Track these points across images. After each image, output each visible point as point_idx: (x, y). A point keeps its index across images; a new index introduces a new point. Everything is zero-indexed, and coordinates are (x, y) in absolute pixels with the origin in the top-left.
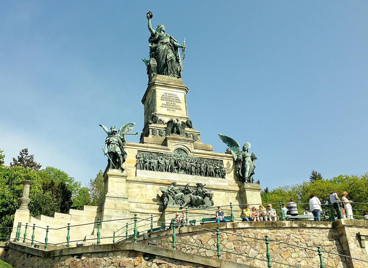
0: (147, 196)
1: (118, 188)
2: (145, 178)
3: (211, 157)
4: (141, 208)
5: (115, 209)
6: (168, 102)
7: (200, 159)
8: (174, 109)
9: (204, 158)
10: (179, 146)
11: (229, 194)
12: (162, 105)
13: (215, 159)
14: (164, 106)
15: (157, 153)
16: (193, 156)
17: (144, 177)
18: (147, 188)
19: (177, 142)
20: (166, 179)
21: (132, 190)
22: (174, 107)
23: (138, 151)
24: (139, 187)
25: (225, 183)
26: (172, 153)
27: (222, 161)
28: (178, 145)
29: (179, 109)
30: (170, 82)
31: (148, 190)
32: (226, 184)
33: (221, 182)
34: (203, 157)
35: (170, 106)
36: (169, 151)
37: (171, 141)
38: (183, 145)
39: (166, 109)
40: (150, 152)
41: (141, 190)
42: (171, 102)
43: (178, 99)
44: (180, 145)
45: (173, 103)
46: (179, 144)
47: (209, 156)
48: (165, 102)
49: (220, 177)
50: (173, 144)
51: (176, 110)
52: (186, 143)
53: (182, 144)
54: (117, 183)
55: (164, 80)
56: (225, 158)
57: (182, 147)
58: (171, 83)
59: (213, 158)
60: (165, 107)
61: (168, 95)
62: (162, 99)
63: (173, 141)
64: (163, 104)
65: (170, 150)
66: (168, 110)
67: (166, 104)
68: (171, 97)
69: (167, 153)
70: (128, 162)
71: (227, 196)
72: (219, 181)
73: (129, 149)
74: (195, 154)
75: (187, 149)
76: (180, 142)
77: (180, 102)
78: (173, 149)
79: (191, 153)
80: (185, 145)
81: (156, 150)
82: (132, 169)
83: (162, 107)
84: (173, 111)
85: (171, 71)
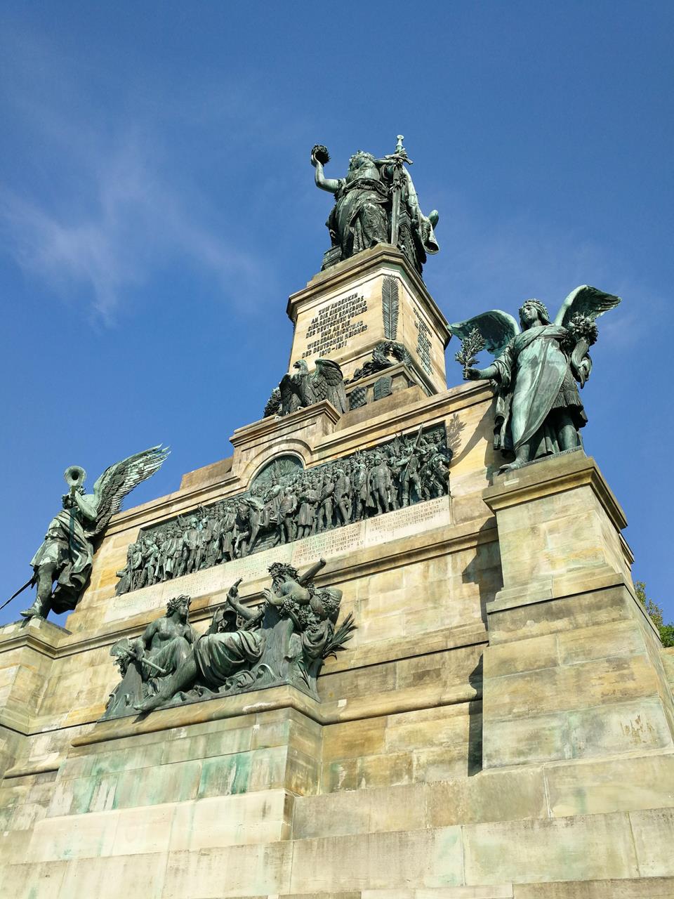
3: (391, 433)
6: (326, 330)
8: (343, 340)
9: (361, 451)
10: (275, 450)
11: (446, 565)
12: (306, 351)
14: (312, 349)
15: (197, 510)
16: (322, 462)
19: (265, 439)
21: (67, 683)
22: (344, 335)
23: (142, 529)
25: (437, 514)
27: (441, 424)
28: (270, 447)
29: (359, 332)
32: (441, 519)
33: (416, 518)
35: (332, 339)
36: (237, 486)
37: (247, 445)
38: (287, 441)
39: (317, 354)
42: (336, 326)
43: (360, 303)
44: (279, 444)
45: (341, 324)
46: (273, 442)
47: (383, 432)
48: (317, 337)
50: (253, 452)
51: (348, 339)
52: (298, 426)
53: (285, 438)
57: (284, 446)
59: (399, 435)
60: (316, 349)
61: (329, 311)
62: (311, 331)
63: (252, 443)
64: (309, 346)
65: (239, 480)
66: (323, 353)
67: (321, 338)
68: (340, 309)
69: (230, 495)
70: (102, 581)
71: (430, 580)
72: (404, 519)
73: (119, 535)
74: (329, 452)
75: (298, 447)
76: (277, 434)
77: (365, 310)
78: (253, 470)
79: (312, 453)
80: (294, 436)
81: (194, 501)
82: (104, 601)
83: (308, 354)
84: (339, 346)
85: (360, 241)
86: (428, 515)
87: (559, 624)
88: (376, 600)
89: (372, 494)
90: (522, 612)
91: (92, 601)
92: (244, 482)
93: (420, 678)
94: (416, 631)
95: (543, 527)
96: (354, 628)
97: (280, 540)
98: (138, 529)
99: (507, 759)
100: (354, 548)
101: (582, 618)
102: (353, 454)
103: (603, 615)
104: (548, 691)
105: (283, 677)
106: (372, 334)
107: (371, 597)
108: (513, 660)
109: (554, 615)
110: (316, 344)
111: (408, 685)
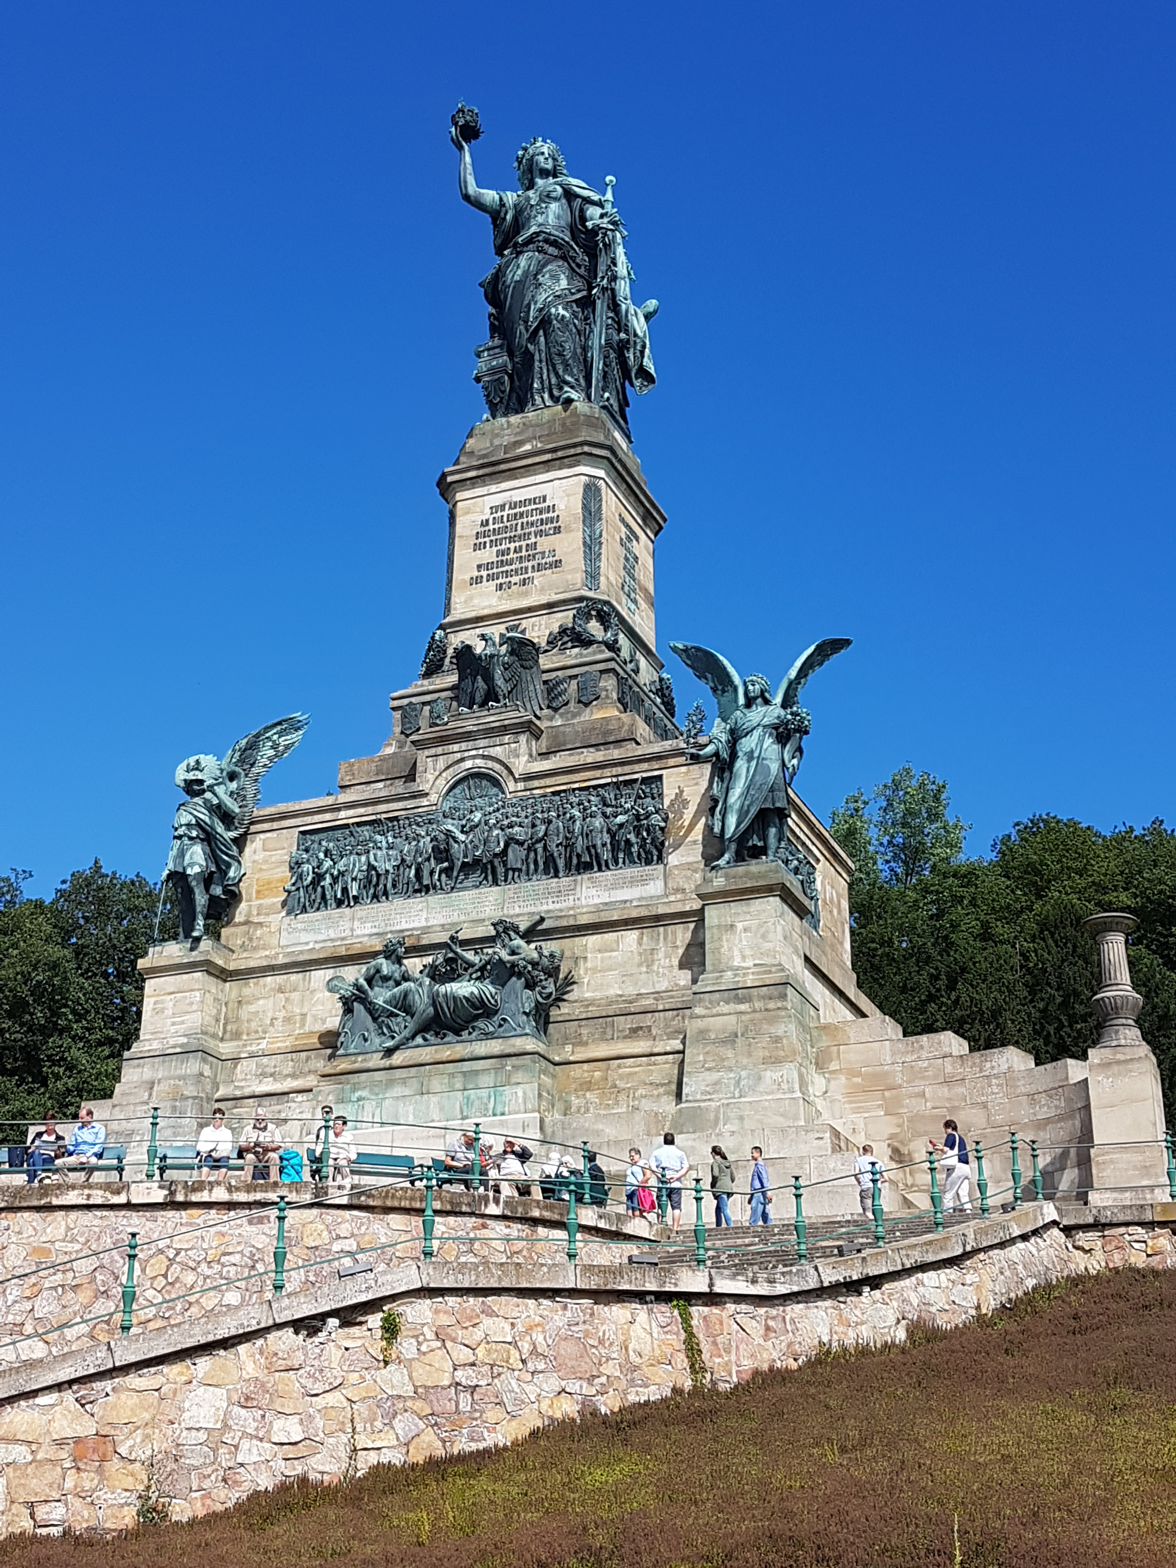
0: (308, 1021)
1: (175, 1015)
2: (311, 946)
3: (606, 777)
4: (272, 1075)
6: (503, 547)
7: (558, 798)
8: (530, 574)
9: (574, 790)
11: (659, 935)
12: (476, 574)
13: (621, 779)
14: (484, 573)
15: (374, 821)
16: (528, 793)
17: (307, 943)
18: (312, 984)
19: (456, 747)
20: (393, 929)
21: (252, 1008)
22: (530, 564)
23: (301, 832)
24: (281, 990)
25: (652, 882)
26: (434, 808)
27: (660, 777)
28: (462, 760)
29: (551, 567)
31: (311, 992)
32: (655, 888)
33: (633, 882)
34: (568, 786)
35: (513, 567)
36: (425, 802)
37: (433, 751)
38: (484, 757)
39: (493, 584)
40: (347, 826)
41: (287, 1000)
42: (517, 544)
43: (551, 515)
44: (474, 757)
45: (524, 543)
46: (466, 754)
47: (598, 773)
48: (489, 555)
49: (633, 862)
50: (441, 763)
51: (536, 574)
52: (498, 740)
53: (481, 752)
54: (172, 996)
55: (497, 442)
56: (672, 762)
57: (480, 762)
58: (528, 447)
59: (614, 780)
60: (490, 578)
61: (505, 513)
62: (480, 540)
63: (439, 750)
64: (479, 567)
65: (427, 794)
66: (500, 587)
67: (495, 559)
68: (522, 515)
69: (416, 811)
70: (258, 892)
71: (644, 947)
72: (621, 881)
73: (268, 835)
74: (536, 783)
75: (498, 767)
76: (471, 744)
77: (557, 530)
78: (442, 785)
79: (516, 780)
80: (492, 752)
81: (370, 809)
82: (270, 918)
83: (478, 580)
84: (524, 582)
85: (545, 376)
86: (644, 881)
87: (742, 1007)
88: (594, 959)
89: (588, 848)
90: (717, 995)
91: (249, 914)
92: (433, 798)
93: (634, 1031)
94: (631, 990)
95: (740, 926)
96: (574, 983)
97: (486, 878)
98: (296, 831)
99: (698, 1097)
100: (571, 903)
101: (758, 1005)
102: (564, 791)
103: (771, 1005)
104: (730, 1054)
105: (524, 1028)
106: (569, 577)
107: (589, 955)
108: (709, 1031)
109: (740, 1001)
110: (489, 566)
111: (625, 1037)
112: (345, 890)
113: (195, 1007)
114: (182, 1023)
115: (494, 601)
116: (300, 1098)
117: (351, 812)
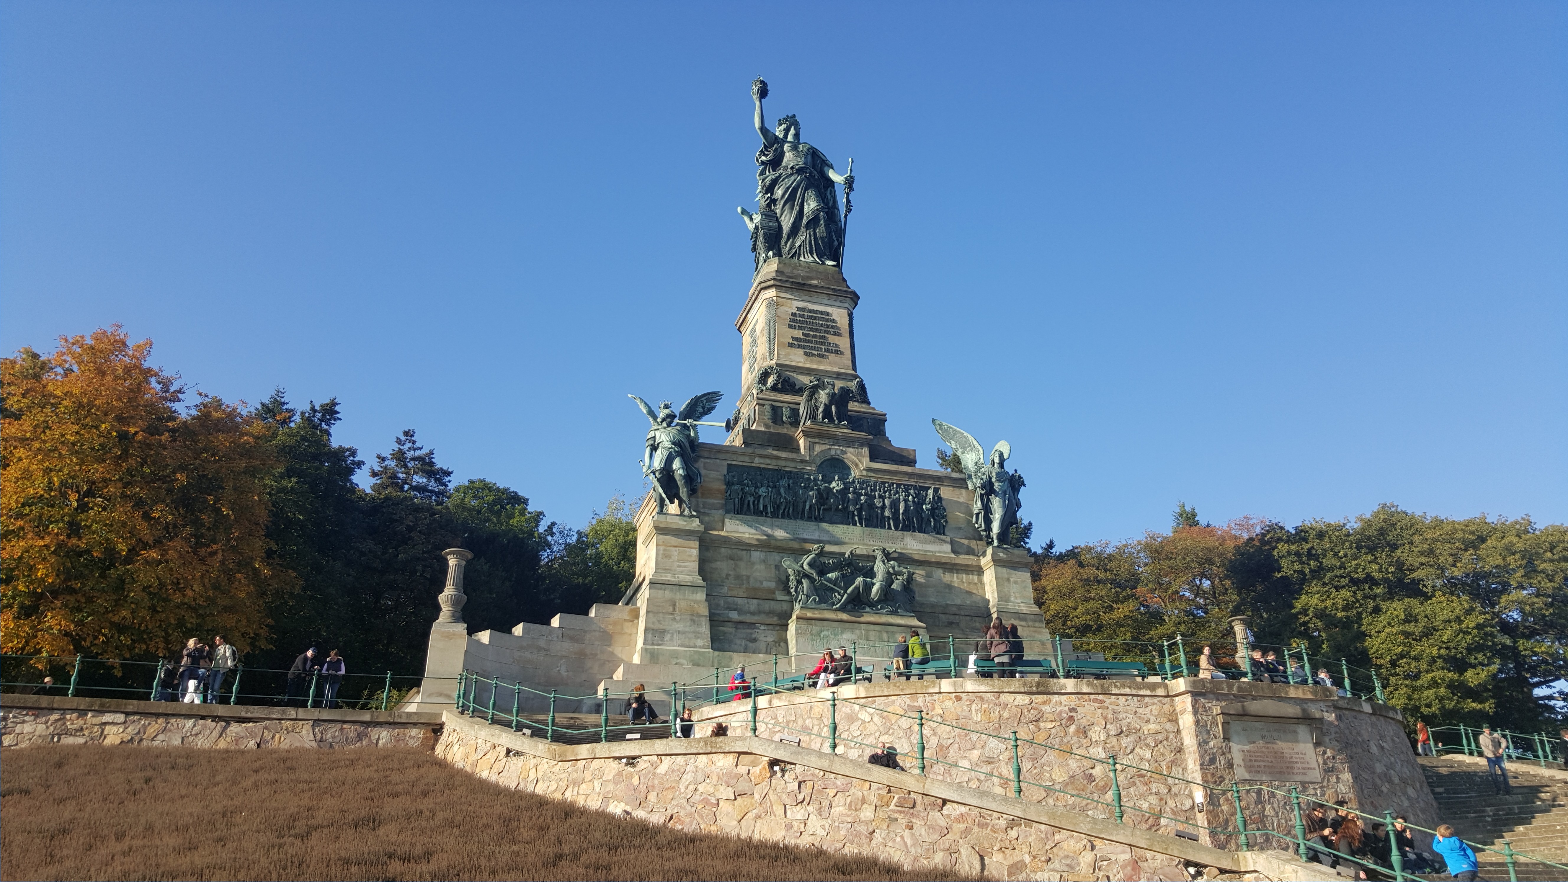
0: (751, 580)
1: (679, 561)
2: (747, 535)
5: (672, 614)
6: (805, 331)
7: (884, 485)
8: (824, 353)
9: (894, 484)
10: (833, 453)
12: (791, 341)
13: (921, 485)
14: (796, 343)
15: (777, 470)
16: (868, 478)
17: (744, 533)
18: (752, 559)
19: (827, 441)
20: (799, 537)
21: (713, 565)
22: (824, 347)
23: (728, 465)
25: (944, 545)
26: (813, 472)
27: (938, 489)
28: (830, 449)
29: (835, 353)
30: (813, 279)
31: (753, 564)
33: (932, 542)
35: (813, 345)
36: (807, 467)
39: (801, 351)
41: (736, 565)
42: (814, 333)
43: (832, 324)
44: (836, 450)
45: (818, 334)
46: (833, 447)
49: (931, 531)
51: (827, 354)
53: (841, 448)
54: (676, 548)
55: (795, 272)
56: (946, 483)
57: (839, 453)
58: (815, 282)
60: (800, 347)
61: (805, 313)
62: (791, 323)
63: (817, 440)
64: (793, 338)
65: (809, 463)
66: (806, 354)
67: (802, 337)
68: (815, 318)
69: (802, 471)
72: (927, 540)
73: (707, 460)
74: (873, 474)
76: (835, 442)
78: (818, 460)
79: (862, 470)
81: (774, 462)
82: (713, 511)
83: (791, 345)
84: (820, 356)
86: (941, 543)
92: (813, 466)
98: (725, 463)
100: (902, 546)
101: (1031, 623)
102: (889, 483)
103: (1037, 625)
110: (797, 339)
111: (946, 626)
112: (765, 507)
113: (693, 559)
114: (685, 567)
115: (802, 360)
116: (762, 627)
117: (762, 461)
